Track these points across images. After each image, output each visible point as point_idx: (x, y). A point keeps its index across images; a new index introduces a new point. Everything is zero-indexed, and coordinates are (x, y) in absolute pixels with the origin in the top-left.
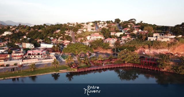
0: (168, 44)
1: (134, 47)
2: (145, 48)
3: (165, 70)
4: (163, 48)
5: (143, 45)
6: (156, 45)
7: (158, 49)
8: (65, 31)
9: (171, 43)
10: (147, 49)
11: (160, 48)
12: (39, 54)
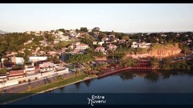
0: (147, 50)
1: (124, 54)
2: (132, 54)
3: (154, 68)
4: (145, 53)
5: (130, 52)
6: (140, 51)
7: (141, 54)
8: (40, 41)
9: (149, 49)
10: (133, 54)
11: (143, 53)
12: (49, 67)
